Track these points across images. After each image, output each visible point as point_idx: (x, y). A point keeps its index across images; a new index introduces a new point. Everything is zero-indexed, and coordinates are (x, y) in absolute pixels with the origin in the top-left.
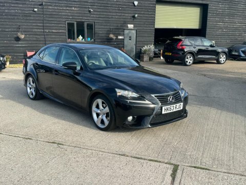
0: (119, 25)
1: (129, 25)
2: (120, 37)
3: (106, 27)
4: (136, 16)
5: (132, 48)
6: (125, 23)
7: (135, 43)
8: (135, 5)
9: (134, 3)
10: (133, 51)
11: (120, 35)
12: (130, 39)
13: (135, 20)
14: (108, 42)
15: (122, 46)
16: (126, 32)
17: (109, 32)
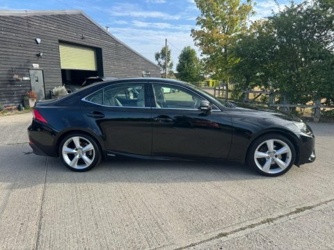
0: (23, 64)
1: (34, 65)
2: (26, 78)
3: (7, 66)
4: (41, 54)
5: (41, 91)
6: (29, 62)
7: (43, 84)
8: (37, 43)
9: (36, 40)
10: (42, 95)
11: (25, 75)
12: (37, 81)
13: (40, 59)
14: (11, 84)
15: (29, 88)
16: (32, 72)
17: (11, 72)
